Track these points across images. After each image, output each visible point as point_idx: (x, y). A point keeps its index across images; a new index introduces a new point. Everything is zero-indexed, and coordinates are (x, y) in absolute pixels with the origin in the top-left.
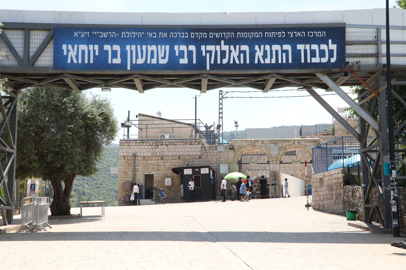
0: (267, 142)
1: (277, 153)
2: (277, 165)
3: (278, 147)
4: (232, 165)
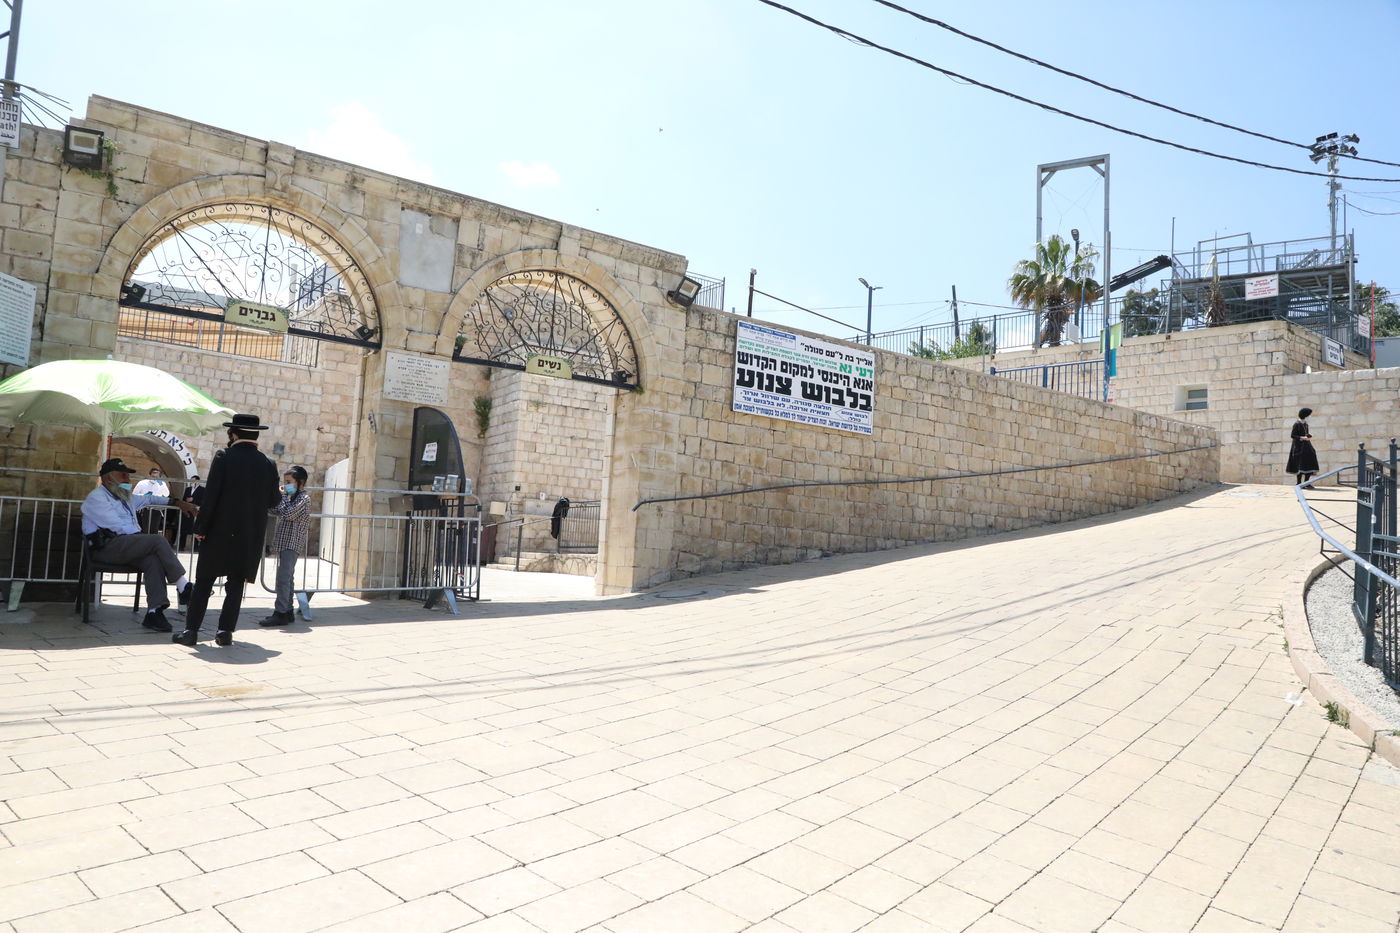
0: (384, 188)
1: (444, 285)
2: (433, 361)
3: (450, 245)
4: (76, 304)
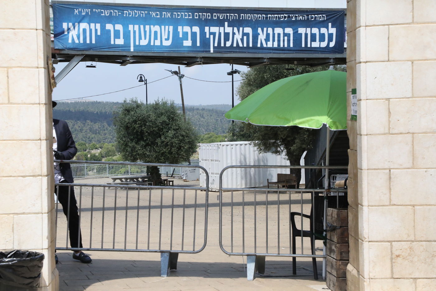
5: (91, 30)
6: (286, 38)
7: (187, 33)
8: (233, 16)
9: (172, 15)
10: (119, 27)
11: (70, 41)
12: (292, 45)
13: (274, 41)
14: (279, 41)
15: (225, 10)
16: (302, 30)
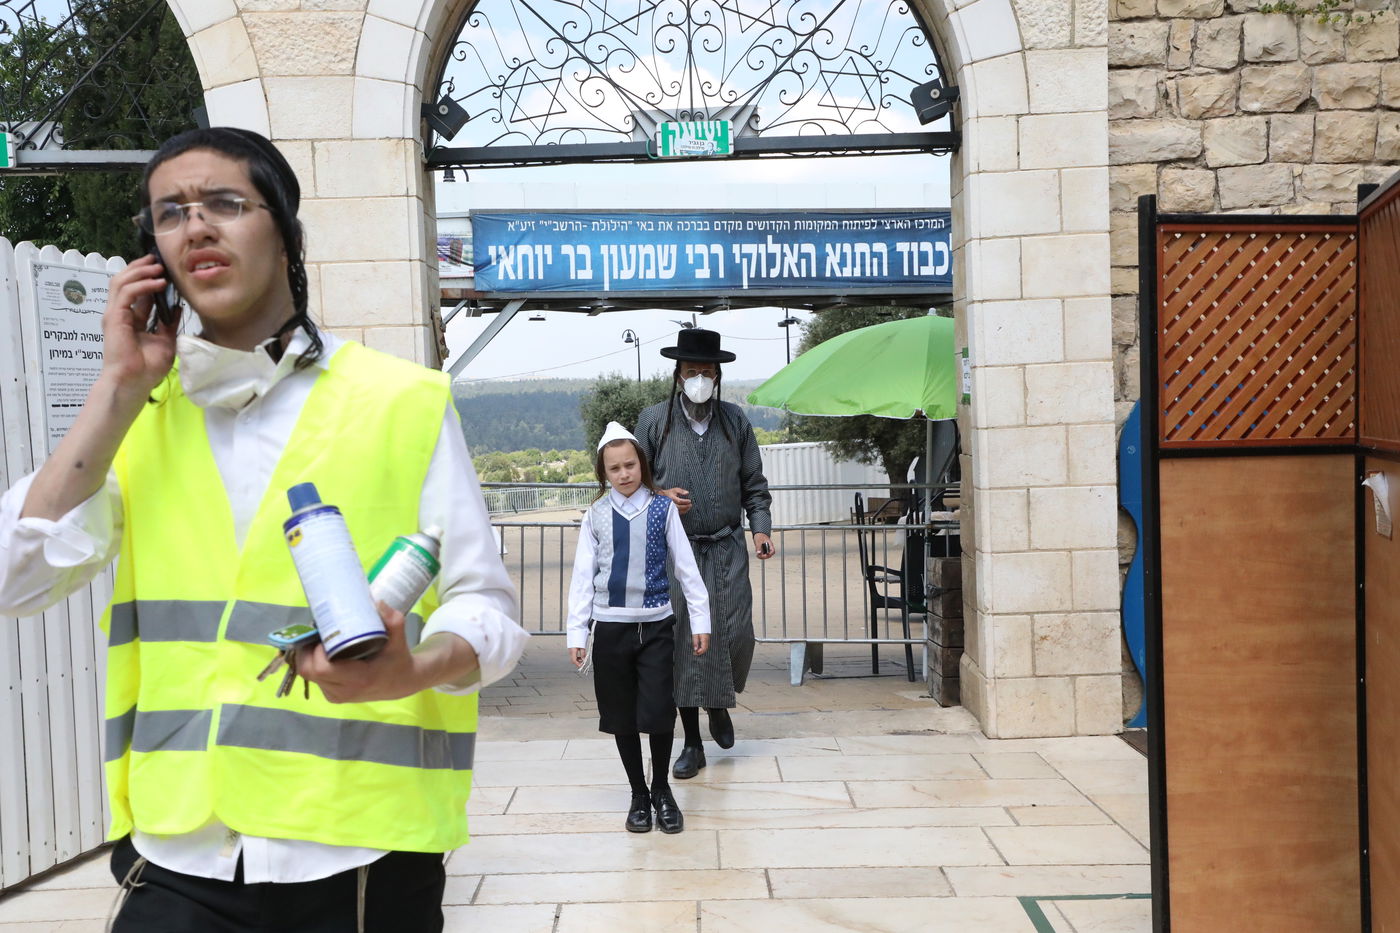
5: (536, 257)
6: (875, 260)
7: (701, 256)
8: (781, 225)
9: (674, 226)
10: (584, 250)
11: (501, 277)
12: (885, 273)
13: (854, 265)
14: (863, 265)
15: (768, 214)
16: (902, 247)
